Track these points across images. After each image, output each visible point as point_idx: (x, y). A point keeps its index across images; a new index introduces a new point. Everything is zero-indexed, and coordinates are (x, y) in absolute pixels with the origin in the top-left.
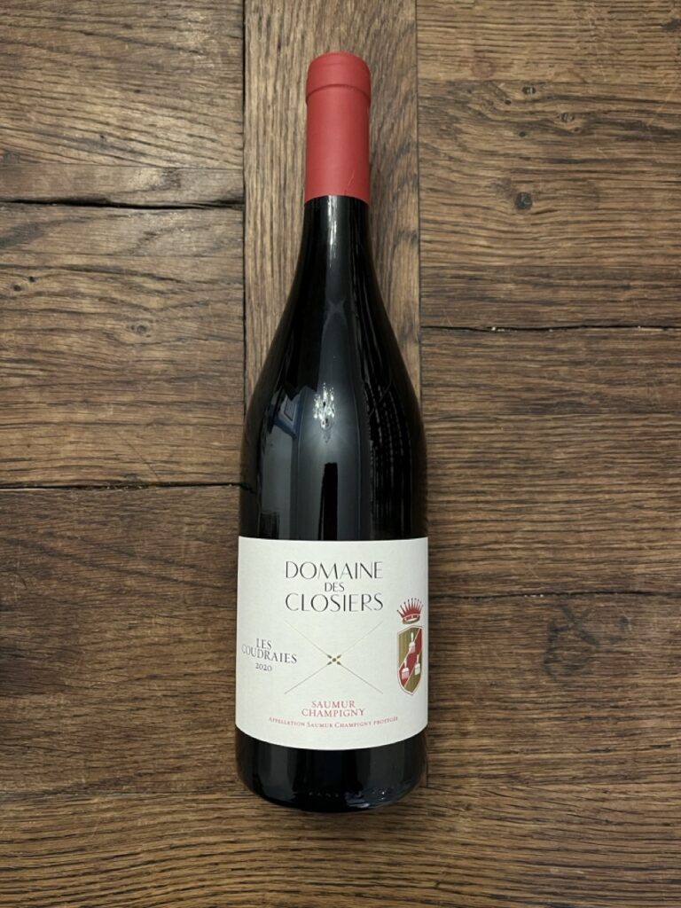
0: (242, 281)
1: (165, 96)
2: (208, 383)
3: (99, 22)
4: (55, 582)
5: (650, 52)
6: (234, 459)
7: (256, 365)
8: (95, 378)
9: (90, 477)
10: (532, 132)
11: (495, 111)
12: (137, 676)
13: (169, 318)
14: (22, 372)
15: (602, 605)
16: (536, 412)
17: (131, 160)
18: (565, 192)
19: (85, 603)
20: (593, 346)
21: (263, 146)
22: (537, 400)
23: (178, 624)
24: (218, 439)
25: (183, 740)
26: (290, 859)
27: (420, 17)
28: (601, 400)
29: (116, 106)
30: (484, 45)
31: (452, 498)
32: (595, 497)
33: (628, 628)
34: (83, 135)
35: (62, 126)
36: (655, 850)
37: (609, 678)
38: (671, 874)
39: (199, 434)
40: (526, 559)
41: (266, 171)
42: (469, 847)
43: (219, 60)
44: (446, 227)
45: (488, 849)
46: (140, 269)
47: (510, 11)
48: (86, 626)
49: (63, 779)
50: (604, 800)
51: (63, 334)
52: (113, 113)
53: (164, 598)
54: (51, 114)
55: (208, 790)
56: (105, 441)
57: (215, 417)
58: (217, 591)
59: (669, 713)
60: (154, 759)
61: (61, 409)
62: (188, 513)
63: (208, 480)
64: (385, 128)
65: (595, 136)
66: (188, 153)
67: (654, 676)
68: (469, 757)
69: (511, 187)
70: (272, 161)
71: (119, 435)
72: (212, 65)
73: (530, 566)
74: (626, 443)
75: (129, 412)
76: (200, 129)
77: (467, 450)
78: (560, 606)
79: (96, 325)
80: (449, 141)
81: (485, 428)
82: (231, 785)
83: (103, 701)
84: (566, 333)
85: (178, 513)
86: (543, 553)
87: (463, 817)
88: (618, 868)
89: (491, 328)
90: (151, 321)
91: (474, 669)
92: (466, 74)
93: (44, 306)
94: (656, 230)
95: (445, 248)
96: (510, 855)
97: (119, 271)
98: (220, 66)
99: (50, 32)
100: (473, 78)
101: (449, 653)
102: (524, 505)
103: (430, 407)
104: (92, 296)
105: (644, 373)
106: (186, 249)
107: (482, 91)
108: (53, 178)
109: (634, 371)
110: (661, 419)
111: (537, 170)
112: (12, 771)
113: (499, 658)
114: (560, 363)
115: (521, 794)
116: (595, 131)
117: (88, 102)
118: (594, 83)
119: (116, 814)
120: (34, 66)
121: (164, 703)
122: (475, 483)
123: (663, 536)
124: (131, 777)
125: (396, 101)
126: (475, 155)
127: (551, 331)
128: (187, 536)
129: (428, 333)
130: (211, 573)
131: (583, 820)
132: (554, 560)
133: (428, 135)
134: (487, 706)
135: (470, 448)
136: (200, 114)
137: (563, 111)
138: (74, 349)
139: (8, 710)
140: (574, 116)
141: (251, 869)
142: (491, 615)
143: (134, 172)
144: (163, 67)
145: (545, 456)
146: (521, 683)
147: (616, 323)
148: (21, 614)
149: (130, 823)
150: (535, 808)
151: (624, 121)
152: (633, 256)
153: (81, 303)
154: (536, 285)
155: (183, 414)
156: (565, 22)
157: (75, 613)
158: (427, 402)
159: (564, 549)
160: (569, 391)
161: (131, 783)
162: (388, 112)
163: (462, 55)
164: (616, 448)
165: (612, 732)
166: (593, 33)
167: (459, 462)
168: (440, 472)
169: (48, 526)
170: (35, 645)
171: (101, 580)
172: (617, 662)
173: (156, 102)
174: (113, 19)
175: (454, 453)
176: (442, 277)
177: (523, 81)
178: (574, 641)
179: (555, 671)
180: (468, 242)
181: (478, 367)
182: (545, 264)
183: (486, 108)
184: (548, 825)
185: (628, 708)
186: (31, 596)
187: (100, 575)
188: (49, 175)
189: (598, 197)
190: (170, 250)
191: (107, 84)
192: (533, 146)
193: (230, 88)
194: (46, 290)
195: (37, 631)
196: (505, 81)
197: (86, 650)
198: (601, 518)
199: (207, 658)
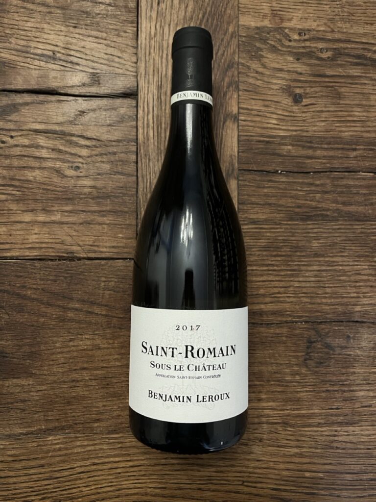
0: (136, 141)
1: (91, 30)
2: (117, 200)
4: (26, 314)
5: (370, 15)
6: (131, 244)
7: (143, 190)
8: (50, 196)
9: (47, 254)
10: (303, 59)
11: (283, 45)
12: (75, 368)
13: (93, 162)
14: (7, 192)
15: (336, 328)
16: (302, 220)
17: (71, 68)
18: (322, 94)
19: (44, 326)
20: (336, 183)
22: (303, 213)
23: (98, 338)
24: (121, 233)
25: (100, 404)
26: (161, 470)
28: (339, 213)
29: (62, 35)
30: (277, 7)
31: (254, 268)
32: (334, 268)
33: (350, 341)
34: (42, 52)
35: (30, 47)
36: (362, 463)
37: (340, 369)
38: (370, 476)
39: (110, 230)
40: (295, 302)
41: (150, 76)
42: (261, 462)
43: (123, 10)
44: (253, 112)
45: (272, 463)
46: (76, 133)
48: (45, 339)
49: (30, 427)
50: (335, 436)
51: (30, 170)
52: (61, 40)
53: (90, 323)
55: (114, 432)
56: (55, 233)
57: (120, 220)
58: (121, 320)
59: (371, 388)
60: (84, 415)
61: (30, 214)
62: (104, 275)
63: (115, 256)
64: (219, 54)
65: (339, 62)
66: (105, 64)
67: (364, 368)
68: (262, 413)
69: (291, 90)
70: (154, 71)
71: (64, 230)
72: (119, 13)
73: (297, 307)
74: (351, 238)
75: (70, 216)
76: (112, 50)
77: (263, 241)
78: (314, 329)
79: (50, 165)
80: (256, 62)
81: (274, 228)
82: (126, 429)
83: (55, 382)
84: (320, 175)
85: (99, 275)
86: (305, 299)
87: (258, 446)
88: (342, 473)
89: (278, 171)
90: (82, 163)
91: (265, 364)
92: (266, 23)
93: (19, 153)
94: (372, 117)
95: (253, 124)
96: (283, 466)
97: (64, 134)
98: (124, 13)
100: (270, 26)
102: (295, 272)
103: (243, 216)
104: (48, 148)
105: (363, 199)
106: (103, 121)
107: (275, 34)
108: (24, 77)
109: (357, 197)
110: (372, 225)
111: (306, 81)
112: (1, 422)
113: (280, 358)
114: (316, 192)
115: (290, 433)
116: (339, 59)
117: (45, 33)
118: (339, 32)
119: (62, 446)
120: (14, 11)
121: (90, 383)
122: (267, 260)
123: (371, 290)
124: (71, 425)
125: (226, 37)
126: (271, 71)
127: (312, 173)
128: (103, 288)
129: (242, 173)
130: (117, 309)
131: (323, 446)
132: (311, 303)
133: (244, 58)
134: (272, 384)
135: (265, 240)
136: (111, 41)
137: (321, 47)
138: (37, 179)
140: (327, 50)
141: (139, 476)
142: (275, 334)
143: (72, 75)
144: (90, 13)
145: (307, 244)
146: (291, 372)
147: (348, 170)
148: (7, 332)
149: (70, 451)
150: (298, 440)
151: (355, 54)
152: (359, 131)
153: (41, 152)
154: (303, 147)
155: (100, 218)
157: (39, 334)
158: (241, 213)
159: (316, 297)
160: (322, 207)
161: (71, 428)
162: (221, 44)
163: (264, 12)
164: (345, 240)
165: (341, 398)
166: (338, 3)
167: (259, 248)
169: (22, 282)
170: (14, 350)
171: (53, 313)
172: (344, 360)
173: (87, 34)
176: (252, 141)
177: (299, 28)
178: (322, 348)
179: (310, 365)
180: (266, 121)
181: (270, 194)
182: (309, 135)
183: (278, 44)
184: (304, 450)
185: (349, 385)
186: (12, 322)
187: (53, 311)
188: (22, 75)
189: (340, 97)
190: (94, 122)
191: (57, 22)
192: (304, 67)
193: (129, 27)
194: (20, 143)
195: (16, 342)
196: (289, 28)
197: (45, 353)
198: (337, 280)
199: (115, 358)
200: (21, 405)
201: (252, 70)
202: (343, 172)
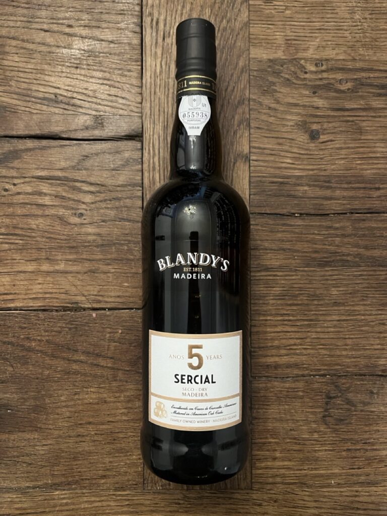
0: (141, 185)
1: (94, 70)
2: (121, 248)
3: (53, 23)
4: (31, 366)
6: (137, 294)
8: (53, 244)
9: (51, 304)
10: (320, 92)
11: (297, 78)
12: (79, 422)
13: (97, 208)
14: (10, 241)
15: (359, 383)
16: (320, 265)
18: (341, 129)
19: (49, 379)
21: (154, 101)
22: (321, 258)
23: (104, 392)
24: (126, 282)
25: (107, 460)
27: (252, 18)
28: (361, 258)
29: (64, 77)
30: (291, 36)
31: (269, 318)
32: (355, 318)
33: (374, 397)
34: (44, 95)
35: (31, 90)
37: (362, 426)
39: (116, 278)
40: (313, 355)
41: (156, 117)
43: (127, 47)
44: (266, 151)
46: (79, 178)
47: (307, 13)
48: (49, 392)
49: (37, 480)
50: (356, 496)
51: (33, 218)
52: (62, 81)
53: (95, 376)
54: (24, 82)
55: (122, 489)
56: (59, 283)
57: (125, 268)
58: (127, 373)
60: (90, 471)
61: (33, 263)
62: (109, 326)
63: (121, 306)
64: (230, 88)
65: (360, 94)
66: (108, 106)
68: (278, 473)
69: (307, 126)
70: (159, 110)
71: (68, 279)
72: (122, 51)
73: (315, 359)
75: (74, 265)
76: (115, 91)
77: (278, 289)
78: (333, 383)
79: (53, 212)
80: (269, 97)
81: (289, 275)
82: (135, 486)
83: (60, 437)
84: (339, 217)
85: (106, 326)
86: (323, 351)
87: (273, 506)
89: (295, 214)
90: (86, 210)
91: (281, 420)
92: (280, 54)
93: (22, 201)
95: (265, 164)
97: (66, 179)
98: (128, 51)
99: (23, 30)
100: (284, 57)
101: (264, 410)
102: (312, 323)
103: (255, 263)
104: (50, 195)
107: (290, 66)
108: (26, 122)
109: (381, 240)
111: (324, 115)
112: (8, 475)
113: (296, 414)
114: (335, 236)
115: (307, 493)
116: (360, 90)
117: (46, 75)
118: (360, 60)
119: (69, 501)
120: (13, 52)
121: (96, 438)
122: (282, 309)
124: (77, 481)
125: (236, 72)
126: (285, 106)
127: (331, 215)
128: (108, 340)
129: (254, 217)
131: (343, 507)
132: (330, 356)
133: (256, 94)
134: (288, 442)
135: (280, 288)
136: (115, 81)
137: (341, 78)
138: (40, 227)
139: (5, 440)
140: (347, 80)
142: (291, 388)
143: (74, 118)
144: (92, 52)
145: (325, 292)
146: (308, 429)
147: (371, 211)
149: (77, 506)
150: (316, 501)
151: (378, 84)
152: (383, 169)
153: (44, 199)
154: (321, 187)
155: (105, 266)
156: (342, 20)
157: (43, 385)
158: (254, 259)
159: (336, 349)
160: (342, 252)
161: (77, 484)
162: (231, 79)
163: (278, 43)
164: (368, 288)
165: (362, 458)
166: (360, 27)
167: (273, 296)
168: (261, 302)
169: (27, 333)
170: (20, 403)
171: (58, 366)
172: (367, 417)
173: (88, 75)
174: (61, 21)
175: (270, 290)
176: (264, 182)
177: (315, 58)
178: (341, 404)
179: (329, 422)
180: (280, 161)
181: (285, 238)
182: (327, 174)
183: (292, 76)
184: (323, 511)
185: (373, 444)
186: (16, 375)
187: (57, 363)
188: (24, 120)
189: (361, 132)
190: (98, 166)
191: (57, 63)
192: (321, 100)
193: (133, 65)
194: (23, 191)
195: (21, 395)
196: (304, 59)
197: (49, 407)
198: (359, 331)
199: (121, 412)
200: (27, 459)
201: (264, 106)
202: (365, 213)
